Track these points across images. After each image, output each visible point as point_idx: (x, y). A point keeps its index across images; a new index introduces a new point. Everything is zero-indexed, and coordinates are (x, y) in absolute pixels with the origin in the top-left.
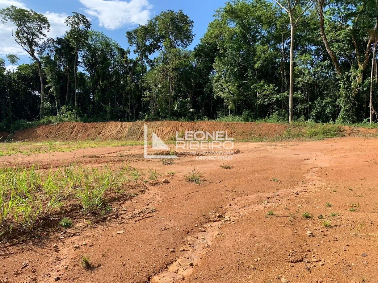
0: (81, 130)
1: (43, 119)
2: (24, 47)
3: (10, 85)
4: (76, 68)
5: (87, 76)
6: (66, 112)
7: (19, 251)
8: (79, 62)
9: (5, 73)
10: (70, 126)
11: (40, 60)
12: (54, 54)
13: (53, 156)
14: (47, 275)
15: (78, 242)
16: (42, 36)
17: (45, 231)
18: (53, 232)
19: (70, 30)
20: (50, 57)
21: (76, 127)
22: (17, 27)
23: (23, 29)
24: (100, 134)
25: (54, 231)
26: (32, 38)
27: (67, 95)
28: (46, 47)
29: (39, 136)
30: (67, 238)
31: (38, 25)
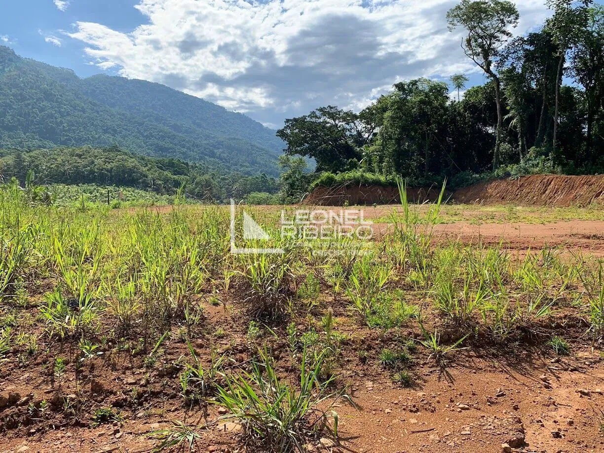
0: (562, 188)
1: (497, 170)
2: (476, 61)
3: (453, 121)
4: (560, 80)
5: (579, 92)
6: (536, 157)
7: (489, 369)
8: (565, 69)
9: (448, 103)
10: (541, 181)
11: (498, 76)
12: (523, 63)
13: (516, 229)
14: (538, 422)
15: (584, 384)
16: (505, 37)
17: (524, 349)
18: (538, 355)
19: (553, 16)
20: (514, 68)
21: (552, 183)
22: (468, 32)
23: (476, 33)
24: (598, 195)
25: (539, 353)
26: (488, 43)
27: (539, 129)
28: (511, 53)
29: (491, 196)
30: (562, 372)
31: (500, 19)
